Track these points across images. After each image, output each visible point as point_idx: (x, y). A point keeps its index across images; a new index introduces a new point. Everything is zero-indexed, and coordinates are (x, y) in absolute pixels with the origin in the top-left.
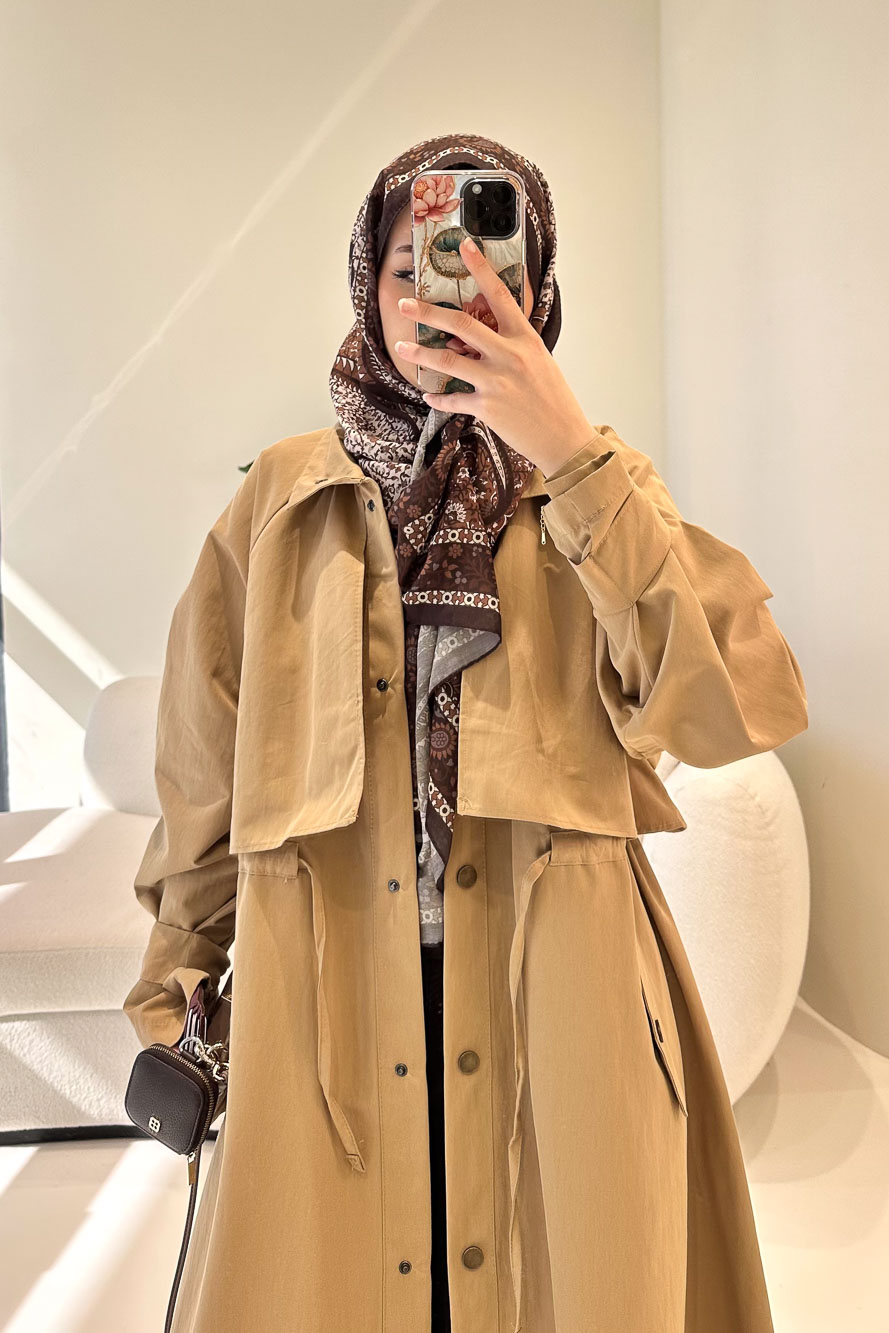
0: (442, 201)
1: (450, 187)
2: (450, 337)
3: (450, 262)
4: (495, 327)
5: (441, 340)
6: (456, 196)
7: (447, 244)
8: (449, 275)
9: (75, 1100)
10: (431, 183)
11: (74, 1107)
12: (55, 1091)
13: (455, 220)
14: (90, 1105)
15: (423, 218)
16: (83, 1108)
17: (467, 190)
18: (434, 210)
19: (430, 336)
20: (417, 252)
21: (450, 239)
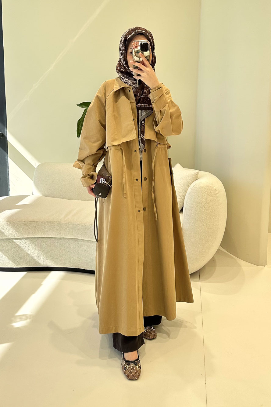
0: (137, 46)
1: (138, 43)
2: (138, 67)
3: (138, 55)
4: (145, 66)
5: (136, 68)
6: (139, 45)
7: (137, 52)
8: (138, 57)
9: (37, 260)
10: (135, 43)
11: (37, 262)
12: (32, 258)
13: (139, 48)
14: (41, 261)
15: (134, 48)
16: (39, 262)
17: (141, 44)
18: (136, 47)
19: (135, 67)
20: (133, 53)
21: (138, 52)
